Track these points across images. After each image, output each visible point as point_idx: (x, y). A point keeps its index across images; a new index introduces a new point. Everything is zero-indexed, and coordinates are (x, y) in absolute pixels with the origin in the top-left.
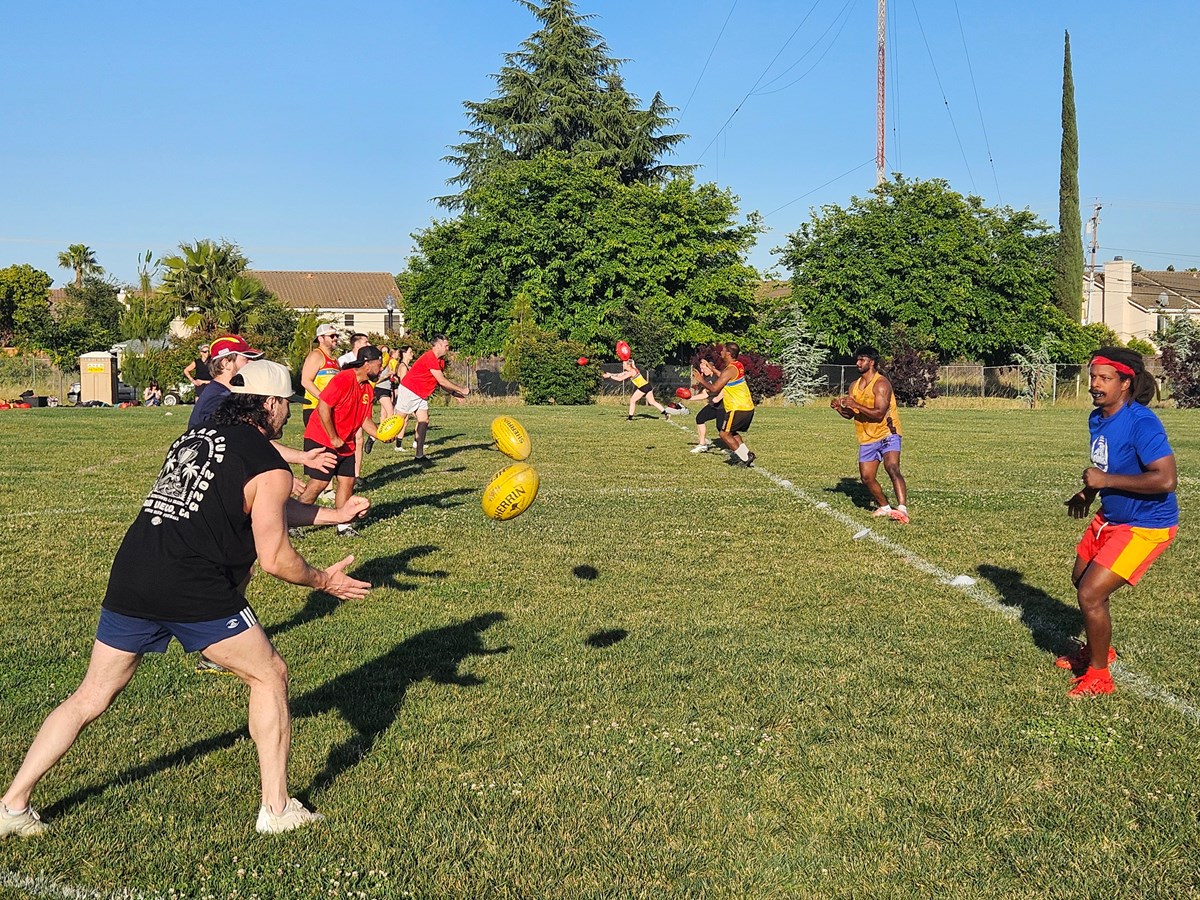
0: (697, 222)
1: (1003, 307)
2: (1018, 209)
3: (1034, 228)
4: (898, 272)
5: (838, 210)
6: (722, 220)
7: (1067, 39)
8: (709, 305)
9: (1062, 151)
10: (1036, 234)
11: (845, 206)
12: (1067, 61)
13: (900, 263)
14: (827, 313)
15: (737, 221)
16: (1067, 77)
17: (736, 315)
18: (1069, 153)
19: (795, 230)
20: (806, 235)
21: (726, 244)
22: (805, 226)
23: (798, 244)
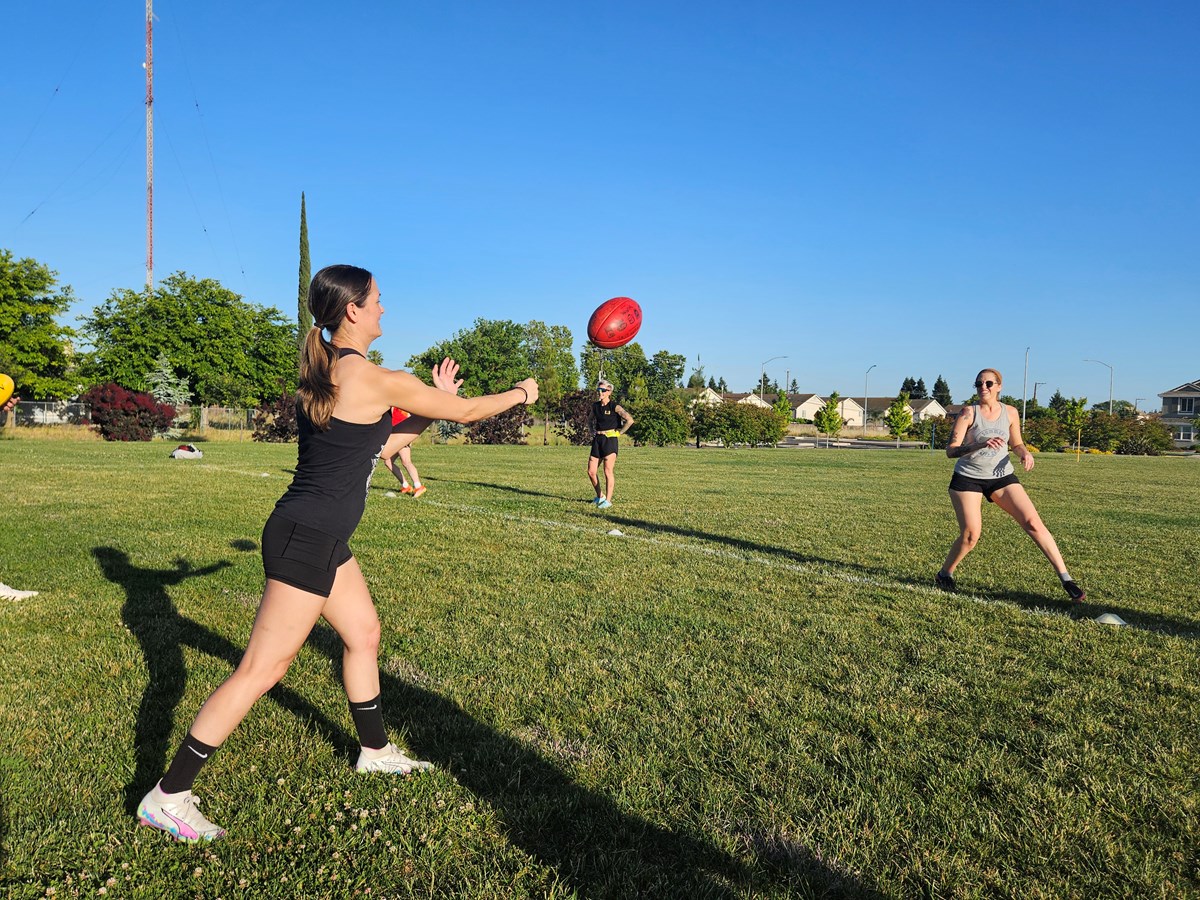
0: (21, 287)
1: (266, 370)
2: (268, 306)
3: (278, 319)
4: (190, 340)
5: (132, 293)
6: (43, 289)
7: (303, 197)
8: (32, 354)
9: (300, 270)
10: (280, 323)
11: (138, 290)
12: (303, 211)
13: (193, 334)
14: (138, 366)
15: (54, 291)
16: (303, 222)
17: (53, 363)
18: (304, 270)
19: (101, 303)
20: (109, 308)
21: (45, 309)
22: (109, 301)
23: (101, 315)
